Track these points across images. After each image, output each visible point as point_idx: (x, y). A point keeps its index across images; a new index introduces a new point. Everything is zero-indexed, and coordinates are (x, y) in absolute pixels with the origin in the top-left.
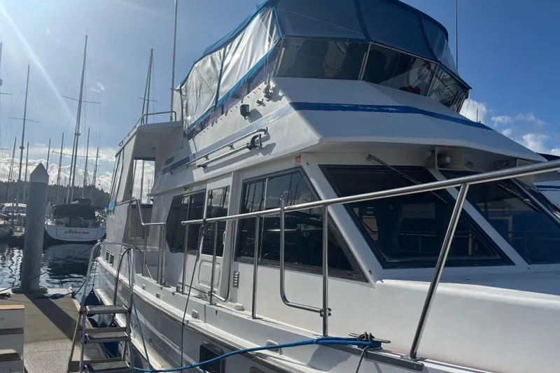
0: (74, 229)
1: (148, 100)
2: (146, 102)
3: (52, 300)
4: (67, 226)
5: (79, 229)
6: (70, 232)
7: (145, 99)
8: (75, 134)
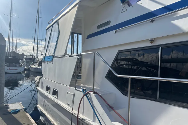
0: (11, 68)
1: (39, 17)
2: (38, 18)
3: (14, 115)
4: (8, 67)
5: (13, 68)
6: (10, 69)
7: (37, 17)
8: (9, 30)
